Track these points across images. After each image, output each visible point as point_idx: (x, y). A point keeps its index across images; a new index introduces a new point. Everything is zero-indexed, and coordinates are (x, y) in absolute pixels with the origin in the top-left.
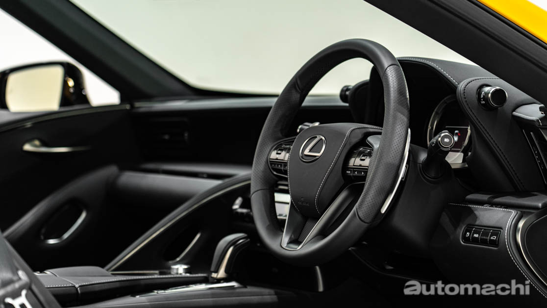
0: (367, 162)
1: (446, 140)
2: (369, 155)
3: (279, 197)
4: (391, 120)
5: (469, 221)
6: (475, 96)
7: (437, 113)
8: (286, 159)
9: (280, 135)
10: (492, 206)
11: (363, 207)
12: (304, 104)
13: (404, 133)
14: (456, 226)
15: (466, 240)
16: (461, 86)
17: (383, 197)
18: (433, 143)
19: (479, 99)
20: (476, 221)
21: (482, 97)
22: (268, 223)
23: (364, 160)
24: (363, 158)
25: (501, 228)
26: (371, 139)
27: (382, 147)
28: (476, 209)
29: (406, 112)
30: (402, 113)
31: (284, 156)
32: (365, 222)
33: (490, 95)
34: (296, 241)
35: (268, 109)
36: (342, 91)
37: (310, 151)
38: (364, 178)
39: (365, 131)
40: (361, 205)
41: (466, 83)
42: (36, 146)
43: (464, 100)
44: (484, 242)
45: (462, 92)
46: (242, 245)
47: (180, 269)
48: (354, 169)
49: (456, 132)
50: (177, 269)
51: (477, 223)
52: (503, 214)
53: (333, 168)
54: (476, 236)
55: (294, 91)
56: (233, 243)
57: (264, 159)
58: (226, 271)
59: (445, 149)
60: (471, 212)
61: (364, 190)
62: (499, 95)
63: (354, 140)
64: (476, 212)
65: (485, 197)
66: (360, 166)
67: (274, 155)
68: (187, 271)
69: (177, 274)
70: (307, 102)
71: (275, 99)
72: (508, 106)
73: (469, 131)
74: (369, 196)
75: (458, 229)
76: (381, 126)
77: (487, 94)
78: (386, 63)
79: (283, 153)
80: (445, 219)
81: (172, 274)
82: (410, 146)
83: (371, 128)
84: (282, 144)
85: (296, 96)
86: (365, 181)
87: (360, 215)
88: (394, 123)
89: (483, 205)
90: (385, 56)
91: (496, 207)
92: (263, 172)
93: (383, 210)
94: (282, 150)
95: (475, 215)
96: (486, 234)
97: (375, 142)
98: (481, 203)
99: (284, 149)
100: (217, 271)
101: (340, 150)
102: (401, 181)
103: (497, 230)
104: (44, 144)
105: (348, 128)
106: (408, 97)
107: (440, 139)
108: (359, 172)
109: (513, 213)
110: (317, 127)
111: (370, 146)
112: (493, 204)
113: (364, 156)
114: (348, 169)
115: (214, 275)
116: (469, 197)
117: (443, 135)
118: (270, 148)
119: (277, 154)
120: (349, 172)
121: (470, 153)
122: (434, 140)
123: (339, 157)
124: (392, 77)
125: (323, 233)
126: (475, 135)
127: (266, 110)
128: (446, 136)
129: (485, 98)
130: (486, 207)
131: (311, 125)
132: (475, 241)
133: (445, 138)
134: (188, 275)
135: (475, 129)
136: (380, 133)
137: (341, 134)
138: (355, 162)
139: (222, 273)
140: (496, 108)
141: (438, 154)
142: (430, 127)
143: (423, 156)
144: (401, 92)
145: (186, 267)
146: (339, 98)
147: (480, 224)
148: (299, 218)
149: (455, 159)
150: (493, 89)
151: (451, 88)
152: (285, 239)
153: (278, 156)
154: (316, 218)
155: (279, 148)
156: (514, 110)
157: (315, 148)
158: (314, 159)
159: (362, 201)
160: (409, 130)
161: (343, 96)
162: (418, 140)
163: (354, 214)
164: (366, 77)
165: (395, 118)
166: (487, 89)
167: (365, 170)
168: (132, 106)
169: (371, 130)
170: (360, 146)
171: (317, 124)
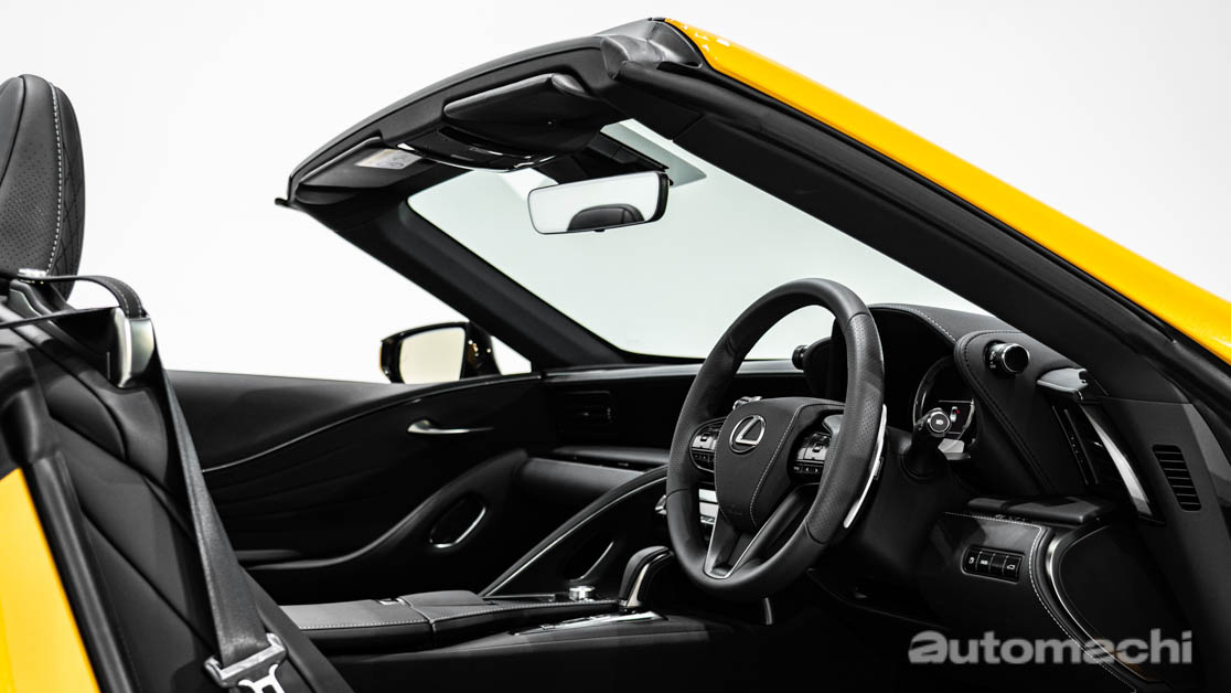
0: (822, 454)
1: (939, 422)
2: (826, 443)
3: (704, 494)
4: (857, 392)
5: (973, 540)
6: (981, 358)
7: (926, 382)
8: (713, 448)
9: (707, 414)
10: (1007, 518)
11: (816, 519)
12: (739, 372)
13: (875, 412)
14: (955, 545)
15: (969, 568)
16: (961, 343)
17: (845, 505)
18: (919, 426)
19: (987, 361)
20: (983, 540)
21: (992, 358)
22: (688, 538)
23: (818, 451)
24: (817, 448)
25: (1022, 553)
26: (829, 421)
27: (844, 433)
28: (984, 522)
29: (879, 381)
30: (873, 384)
31: (710, 443)
32: (818, 542)
33: (1003, 356)
34: (724, 565)
35: (689, 379)
36: (795, 352)
37: (744, 437)
38: (818, 478)
39: (820, 408)
40: (813, 517)
41: (967, 339)
42: (424, 427)
43: (965, 364)
44: (996, 572)
45: (962, 352)
46: (661, 562)
47: (581, 592)
48: (804, 465)
49: (954, 408)
50: (578, 593)
51: (986, 543)
52: (1025, 530)
53: (775, 461)
54: (984, 562)
55: (725, 353)
56: (649, 559)
57: (684, 449)
58: (639, 598)
59: (938, 436)
60: (976, 526)
61: (818, 496)
62: (1017, 355)
63: (806, 422)
64: (984, 527)
65: (996, 504)
66: (813, 459)
67: (697, 442)
68: (590, 595)
69: (578, 599)
70: (744, 368)
71: (700, 366)
72: (1029, 371)
73: (972, 407)
74: (824, 505)
75: (958, 552)
76: (844, 401)
77: (999, 354)
78: (850, 310)
79: (710, 439)
80: (938, 536)
81: (571, 600)
82: (886, 428)
83: (830, 404)
84: (708, 427)
85: (728, 360)
86: (819, 481)
87: (812, 532)
88: (861, 398)
89: (993, 517)
90: (849, 301)
91: (1014, 519)
92: (683, 465)
93: (847, 523)
94: (708, 435)
95: (982, 531)
96: (999, 559)
97: (834, 425)
98: (991, 512)
99: (711, 434)
100: (627, 598)
101: (785, 435)
102: (873, 480)
103: (1016, 555)
104: (434, 425)
105: (797, 403)
106: (882, 359)
107: (929, 421)
108: (812, 469)
109: (1041, 530)
110: (756, 403)
111: (828, 431)
112: (1008, 515)
113: (818, 445)
114: (797, 464)
115: (624, 603)
116: (974, 502)
117: (933, 414)
118: (692, 432)
119: (702, 440)
120: (797, 468)
121: (974, 440)
122: (921, 422)
123: (783, 446)
124: (860, 333)
125: (761, 555)
126: (981, 414)
127: (687, 380)
128: (938, 417)
129: (997, 360)
130: (999, 519)
131: (750, 399)
132: (983, 570)
133: (937, 418)
134: (591, 600)
135: (981, 404)
136: (841, 412)
137: (786, 413)
138: (807, 453)
139: (633, 601)
140: (1013, 375)
141: (927, 442)
142: (916, 402)
143: (906, 445)
144: (872, 353)
145: (590, 590)
146: (791, 362)
147: (989, 545)
148: (729, 531)
149: (953, 448)
150: (1009, 347)
151: (945, 346)
152: (711, 559)
153: (702, 444)
154: (753, 533)
155: (705, 433)
156: (1039, 377)
157: (751, 432)
158: (751, 449)
159: (815, 512)
160: (885, 407)
161: (797, 360)
162: (899, 420)
163: (803, 532)
164: (827, 333)
165: (863, 390)
166: (998, 347)
167: (820, 466)
168: (544, 377)
169: (830, 408)
170: (814, 431)
171: (758, 399)
